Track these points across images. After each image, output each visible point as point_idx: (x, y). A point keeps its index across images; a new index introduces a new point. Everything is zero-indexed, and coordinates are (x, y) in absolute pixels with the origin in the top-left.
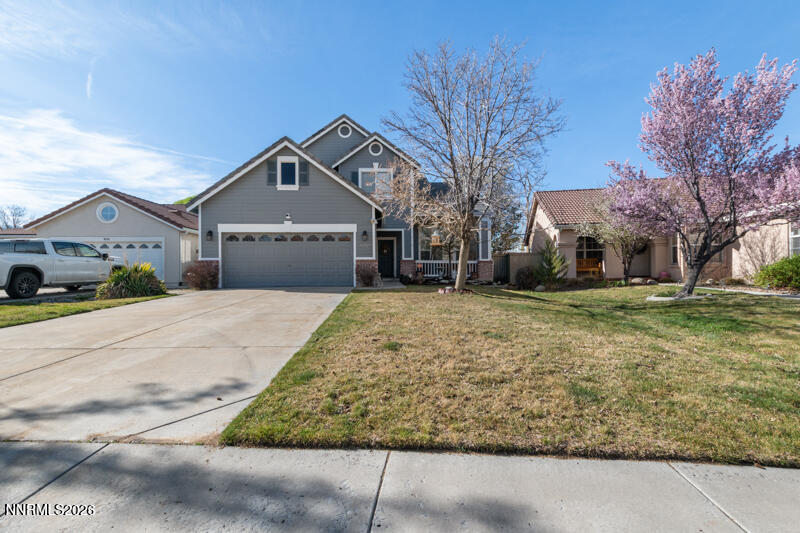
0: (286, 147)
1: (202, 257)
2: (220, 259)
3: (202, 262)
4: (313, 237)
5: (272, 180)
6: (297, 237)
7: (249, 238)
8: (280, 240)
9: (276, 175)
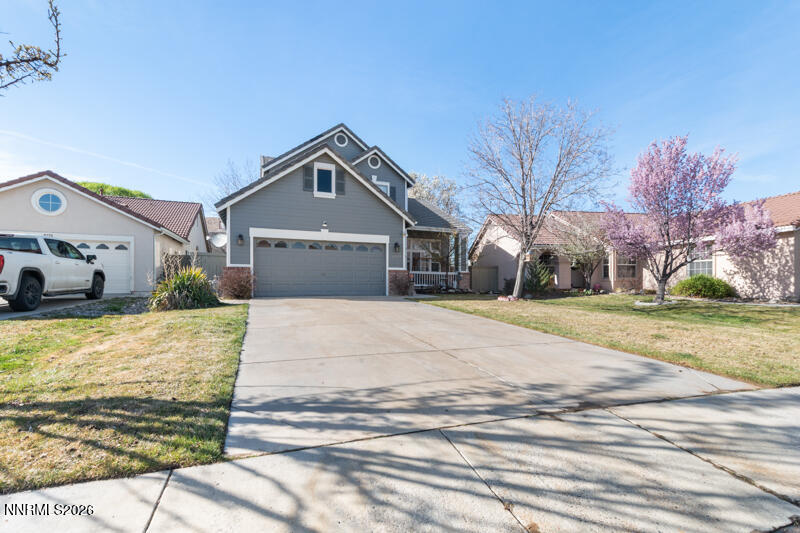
0: (326, 153)
1: (232, 262)
2: (251, 265)
3: (231, 268)
4: (347, 246)
5: (308, 186)
6: (332, 246)
7: (281, 244)
8: (315, 248)
9: (312, 181)
